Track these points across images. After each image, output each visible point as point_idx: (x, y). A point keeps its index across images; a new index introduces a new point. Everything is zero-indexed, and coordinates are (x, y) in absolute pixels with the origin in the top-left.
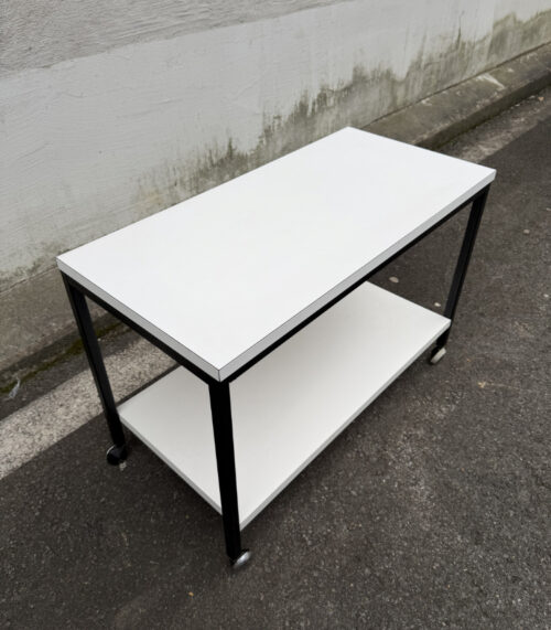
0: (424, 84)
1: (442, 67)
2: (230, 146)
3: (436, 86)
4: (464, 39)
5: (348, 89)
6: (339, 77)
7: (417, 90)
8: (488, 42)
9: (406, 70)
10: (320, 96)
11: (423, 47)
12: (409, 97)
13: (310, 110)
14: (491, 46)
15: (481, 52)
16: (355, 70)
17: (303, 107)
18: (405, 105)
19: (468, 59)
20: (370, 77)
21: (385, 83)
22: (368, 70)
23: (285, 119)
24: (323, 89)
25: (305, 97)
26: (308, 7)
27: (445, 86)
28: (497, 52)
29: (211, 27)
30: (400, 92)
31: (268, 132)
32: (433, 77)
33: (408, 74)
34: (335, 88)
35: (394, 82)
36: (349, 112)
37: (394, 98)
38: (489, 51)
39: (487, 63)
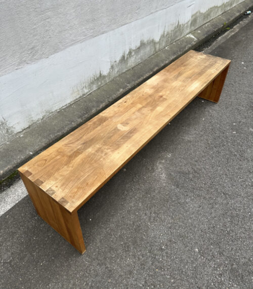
0: (166, 41)
1: (173, 35)
2: (100, 73)
3: (171, 41)
4: (181, 23)
5: (139, 48)
6: (135, 44)
7: (164, 44)
8: (190, 23)
9: (159, 38)
10: (129, 52)
11: (165, 29)
12: (161, 47)
13: (126, 58)
14: (191, 23)
15: (187, 27)
16: (141, 42)
17: (124, 57)
18: (159, 50)
19: (183, 30)
20: (146, 43)
21: (152, 44)
22: (145, 41)
23: (118, 62)
24: (130, 50)
25: (124, 53)
26: (124, 25)
27: (175, 41)
28: (194, 26)
29: (94, 37)
30: (157, 46)
31: (112, 67)
32: (169, 39)
33: (160, 40)
34: (134, 49)
35: (155, 43)
36: (139, 56)
37: (155, 48)
38: (190, 26)
39: (190, 30)
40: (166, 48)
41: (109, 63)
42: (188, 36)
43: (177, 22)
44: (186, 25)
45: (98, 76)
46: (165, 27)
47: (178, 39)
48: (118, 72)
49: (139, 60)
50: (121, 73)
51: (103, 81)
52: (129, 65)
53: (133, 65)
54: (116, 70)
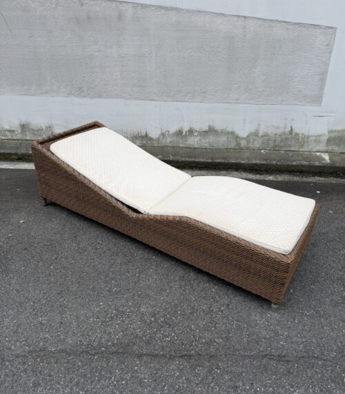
0: (263, 143)
1: (278, 139)
2: (146, 133)
3: (274, 147)
5: (206, 132)
6: (199, 126)
7: (257, 145)
8: (326, 138)
9: (247, 134)
10: (189, 130)
11: (258, 128)
12: (251, 146)
13: (184, 133)
15: (317, 141)
16: (209, 127)
17: (179, 133)
18: (247, 148)
19: (304, 142)
20: (220, 131)
21: (230, 136)
22: (218, 128)
23: (171, 133)
24: (191, 128)
25: (181, 128)
26: (181, 101)
27: (283, 149)
28: (337, 145)
29: (140, 100)
30: (243, 142)
31: (163, 134)
32: (270, 142)
33: (248, 136)
34: (198, 130)
35: (237, 137)
36: (207, 140)
37: (239, 144)
38: (327, 143)
39: (327, 148)
40: (263, 151)
41: (160, 130)
42: (318, 154)
43: (289, 129)
44: (314, 138)
45: (144, 134)
46: (259, 125)
47: (293, 149)
48: (171, 142)
49: (207, 145)
50: (175, 145)
51: (149, 142)
52: (188, 142)
53: (196, 146)
54: (169, 140)
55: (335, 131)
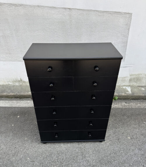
8: (129, 79)
38: (129, 81)
39: (129, 84)
42: (124, 87)
44: (121, 79)
45: (20, 80)
51: (24, 84)
55: (134, 75)
